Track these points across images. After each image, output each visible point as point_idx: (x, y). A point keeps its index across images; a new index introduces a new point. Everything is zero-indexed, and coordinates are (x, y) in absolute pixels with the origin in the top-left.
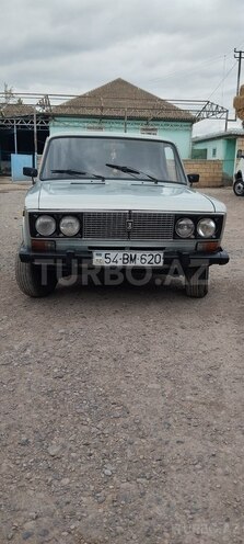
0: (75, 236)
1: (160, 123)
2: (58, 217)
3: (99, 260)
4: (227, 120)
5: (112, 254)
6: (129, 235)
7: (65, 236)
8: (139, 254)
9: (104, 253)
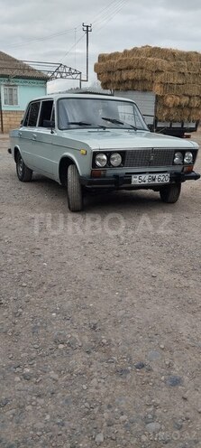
0: (119, 166)
1: (20, 80)
2: (109, 154)
3: (135, 180)
4: (81, 80)
5: (143, 176)
6: (150, 164)
7: (114, 167)
8: (157, 176)
9: (138, 176)
